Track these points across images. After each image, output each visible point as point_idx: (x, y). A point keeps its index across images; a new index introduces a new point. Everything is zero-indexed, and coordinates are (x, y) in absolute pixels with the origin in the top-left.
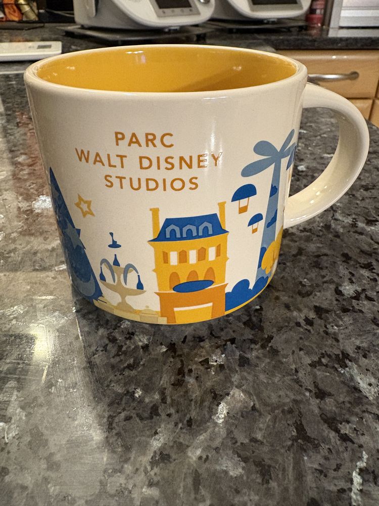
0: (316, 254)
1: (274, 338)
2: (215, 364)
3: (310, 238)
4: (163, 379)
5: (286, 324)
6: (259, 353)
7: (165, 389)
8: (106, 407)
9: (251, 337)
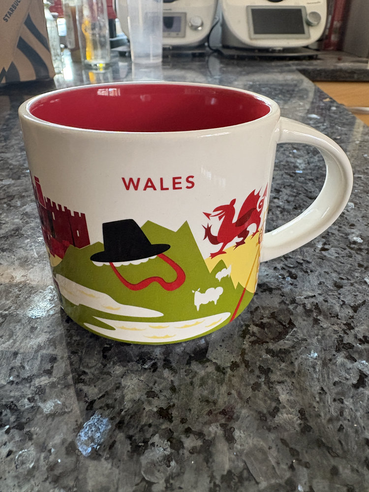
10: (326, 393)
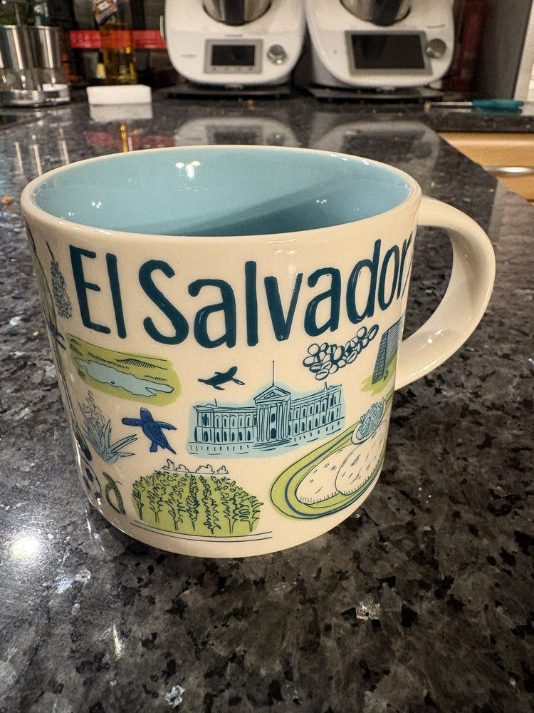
0: (512, 446)
1: (455, 581)
2: (366, 618)
3: (504, 421)
4: (287, 638)
5: (473, 559)
6: (433, 606)
7: (290, 655)
8: (201, 678)
9: (419, 577)
10: (449, 453)
